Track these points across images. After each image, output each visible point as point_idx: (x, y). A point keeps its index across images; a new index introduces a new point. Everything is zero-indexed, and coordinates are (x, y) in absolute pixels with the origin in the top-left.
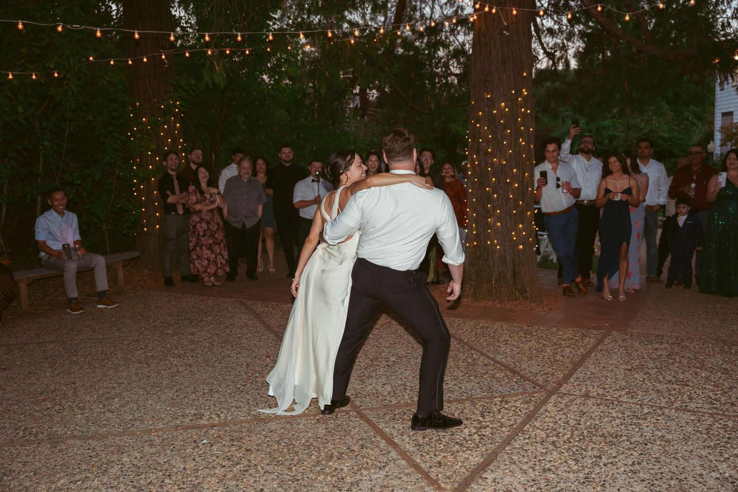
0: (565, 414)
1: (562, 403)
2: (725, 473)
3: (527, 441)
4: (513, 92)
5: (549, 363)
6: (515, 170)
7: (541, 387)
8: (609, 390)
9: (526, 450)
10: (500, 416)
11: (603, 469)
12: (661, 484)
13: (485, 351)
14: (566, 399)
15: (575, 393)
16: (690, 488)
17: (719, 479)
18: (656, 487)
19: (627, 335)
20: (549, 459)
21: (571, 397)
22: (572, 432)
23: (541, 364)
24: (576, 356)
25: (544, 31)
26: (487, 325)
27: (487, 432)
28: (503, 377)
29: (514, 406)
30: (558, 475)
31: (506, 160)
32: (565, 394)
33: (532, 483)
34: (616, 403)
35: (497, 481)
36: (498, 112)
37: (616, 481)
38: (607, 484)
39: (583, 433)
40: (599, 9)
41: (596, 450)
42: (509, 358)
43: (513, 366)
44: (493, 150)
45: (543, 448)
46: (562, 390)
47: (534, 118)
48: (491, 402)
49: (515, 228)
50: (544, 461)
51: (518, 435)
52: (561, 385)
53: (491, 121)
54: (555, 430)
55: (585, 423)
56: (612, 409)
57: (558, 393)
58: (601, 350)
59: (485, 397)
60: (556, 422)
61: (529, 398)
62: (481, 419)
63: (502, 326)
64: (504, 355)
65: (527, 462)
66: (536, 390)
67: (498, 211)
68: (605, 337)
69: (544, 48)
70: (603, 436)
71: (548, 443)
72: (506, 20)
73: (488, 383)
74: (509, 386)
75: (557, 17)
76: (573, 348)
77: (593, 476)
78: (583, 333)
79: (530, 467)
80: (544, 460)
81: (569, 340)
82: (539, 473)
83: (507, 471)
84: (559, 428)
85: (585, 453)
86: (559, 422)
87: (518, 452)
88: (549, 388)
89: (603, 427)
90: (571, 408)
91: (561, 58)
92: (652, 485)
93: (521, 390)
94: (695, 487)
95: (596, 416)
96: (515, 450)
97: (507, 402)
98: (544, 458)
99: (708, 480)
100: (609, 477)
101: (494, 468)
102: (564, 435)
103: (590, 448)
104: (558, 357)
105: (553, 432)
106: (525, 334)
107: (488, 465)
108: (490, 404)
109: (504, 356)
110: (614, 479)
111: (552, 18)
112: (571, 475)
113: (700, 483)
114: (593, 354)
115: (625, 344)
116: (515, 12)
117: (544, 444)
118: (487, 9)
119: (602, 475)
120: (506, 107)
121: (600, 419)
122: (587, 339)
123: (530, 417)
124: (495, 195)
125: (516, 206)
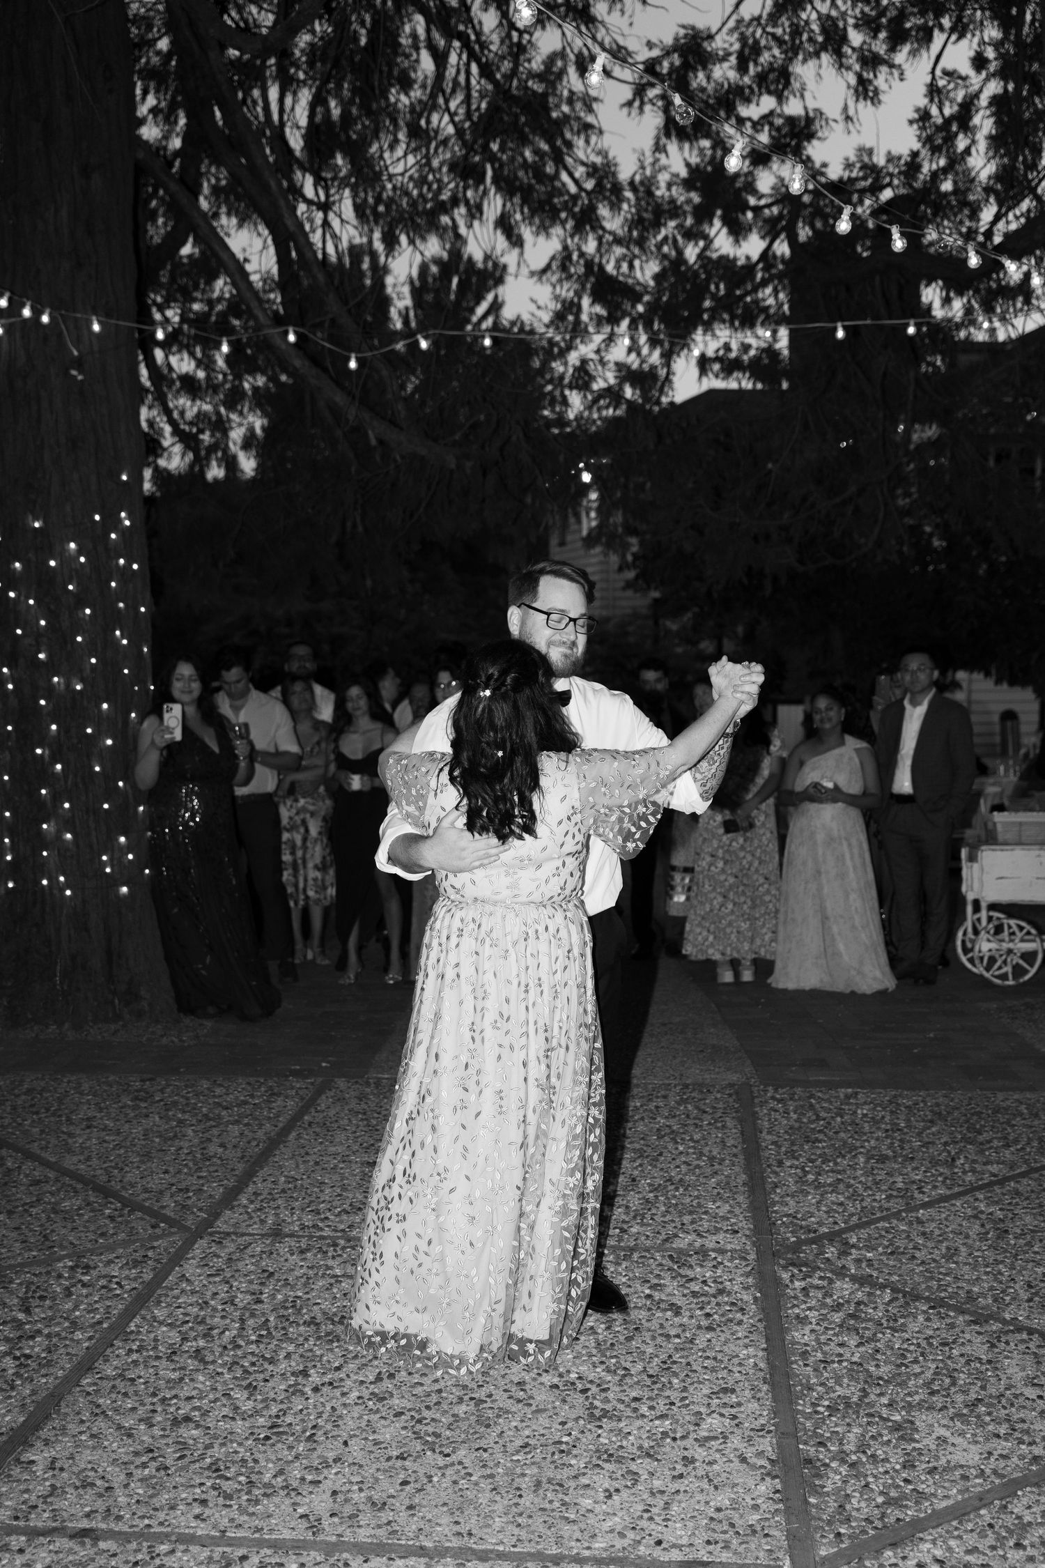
0: (227, 1282)
1: (218, 1257)
2: (568, 1372)
3: (135, 1356)
4: (97, 518)
5: (191, 1164)
6: (105, 706)
7: (171, 1222)
8: (328, 1214)
9: (133, 1380)
10: (69, 1306)
11: (311, 1401)
12: (438, 1416)
13: (35, 1148)
14: (230, 1247)
15: (250, 1230)
16: (499, 1416)
17: (556, 1387)
18: (426, 1424)
19: (368, 1084)
20: (188, 1394)
21: (241, 1240)
22: (242, 1321)
23: (171, 1169)
24: (254, 1143)
25: (173, 382)
26: (42, 1084)
27: (37, 1347)
28: (80, 1209)
29: (105, 1277)
30: (209, 1428)
31: (82, 681)
32: (228, 1234)
33: (144, 1459)
34: (342, 1242)
35: (58, 1465)
36: (60, 564)
37: (340, 1423)
38: (320, 1433)
39: (267, 1320)
40: (292, 338)
41: (296, 1357)
42: (94, 1162)
43: (105, 1178)
44: (49, 656)
45: (174, 1370)
46: (221, 1225)
47: (148, 581)
48: (48, 1273)
49: (109, 845)
50: (175, 1401)
51: (112, 1345)
52: (217, 1215)
53: (44, 584)
54: (203, 1322)
55: (273, 1297)
56: (333, 1257)
57: (211, 1234)
58: (310, 1124)
59: (35, 1262)
60: (206, 1303)
61: (142, 1253)
62: (21, 1316)
63: (80, 1084)
64: (82, 1153)
65: (134, 1409)
66: (157, 1231)
67: (67, 805)
68: (319, 1092)
69: (172, 422)
70: (312, 1322)
71: (186, 1355)
72: (78, 342)
73: (41, 1226)
74: (92, 1228)
75: (203, 352)
76: (246, 1125)
77: (289, 1419)
78: (271, 1088)
79: (140, 1420)
80: (176, 1396)
81: (238, 1105)
82: (163, 1429)
83: (83, 1437)
84: (212, 1317)
85: (271, 1368)
86: (213, 1303)
87: (114, 1387)
88: (189, 1223)
89: (313, 1301)
90: (240, 1265)
91: (212, 449)
92: (419, 1421)
93: (122, 1236)
94: (508, 1412)
95: (297, 1278)
96: (105, 1383)
97: (87, 1267)
98: (174, 1392)
99: (535, 1392)
100: (325, 1416)
101: (54, 1432)
102: (223, 1332)
103: (282, 1355)
104: (213, 1149)
105: (196, 1327)
106: (136, 1098)
107: (38, 1428)
108: (44, 1278)
109: (82, 1158)
110: (336, 1420)
111: (192, 354)
112: (240, 1426)
113: (519, 1401)
114: (293, 1135)
115: (364, 1106)
116: (96, 327)
117: (176, 1358)
118: (27, 312)
119: (309, 1414)
120: (80, 552)
121: (305, 1285)
122: (280, 1102)
123: (143, 1299)
124: (59, 767)
125: (111, 792)
